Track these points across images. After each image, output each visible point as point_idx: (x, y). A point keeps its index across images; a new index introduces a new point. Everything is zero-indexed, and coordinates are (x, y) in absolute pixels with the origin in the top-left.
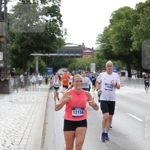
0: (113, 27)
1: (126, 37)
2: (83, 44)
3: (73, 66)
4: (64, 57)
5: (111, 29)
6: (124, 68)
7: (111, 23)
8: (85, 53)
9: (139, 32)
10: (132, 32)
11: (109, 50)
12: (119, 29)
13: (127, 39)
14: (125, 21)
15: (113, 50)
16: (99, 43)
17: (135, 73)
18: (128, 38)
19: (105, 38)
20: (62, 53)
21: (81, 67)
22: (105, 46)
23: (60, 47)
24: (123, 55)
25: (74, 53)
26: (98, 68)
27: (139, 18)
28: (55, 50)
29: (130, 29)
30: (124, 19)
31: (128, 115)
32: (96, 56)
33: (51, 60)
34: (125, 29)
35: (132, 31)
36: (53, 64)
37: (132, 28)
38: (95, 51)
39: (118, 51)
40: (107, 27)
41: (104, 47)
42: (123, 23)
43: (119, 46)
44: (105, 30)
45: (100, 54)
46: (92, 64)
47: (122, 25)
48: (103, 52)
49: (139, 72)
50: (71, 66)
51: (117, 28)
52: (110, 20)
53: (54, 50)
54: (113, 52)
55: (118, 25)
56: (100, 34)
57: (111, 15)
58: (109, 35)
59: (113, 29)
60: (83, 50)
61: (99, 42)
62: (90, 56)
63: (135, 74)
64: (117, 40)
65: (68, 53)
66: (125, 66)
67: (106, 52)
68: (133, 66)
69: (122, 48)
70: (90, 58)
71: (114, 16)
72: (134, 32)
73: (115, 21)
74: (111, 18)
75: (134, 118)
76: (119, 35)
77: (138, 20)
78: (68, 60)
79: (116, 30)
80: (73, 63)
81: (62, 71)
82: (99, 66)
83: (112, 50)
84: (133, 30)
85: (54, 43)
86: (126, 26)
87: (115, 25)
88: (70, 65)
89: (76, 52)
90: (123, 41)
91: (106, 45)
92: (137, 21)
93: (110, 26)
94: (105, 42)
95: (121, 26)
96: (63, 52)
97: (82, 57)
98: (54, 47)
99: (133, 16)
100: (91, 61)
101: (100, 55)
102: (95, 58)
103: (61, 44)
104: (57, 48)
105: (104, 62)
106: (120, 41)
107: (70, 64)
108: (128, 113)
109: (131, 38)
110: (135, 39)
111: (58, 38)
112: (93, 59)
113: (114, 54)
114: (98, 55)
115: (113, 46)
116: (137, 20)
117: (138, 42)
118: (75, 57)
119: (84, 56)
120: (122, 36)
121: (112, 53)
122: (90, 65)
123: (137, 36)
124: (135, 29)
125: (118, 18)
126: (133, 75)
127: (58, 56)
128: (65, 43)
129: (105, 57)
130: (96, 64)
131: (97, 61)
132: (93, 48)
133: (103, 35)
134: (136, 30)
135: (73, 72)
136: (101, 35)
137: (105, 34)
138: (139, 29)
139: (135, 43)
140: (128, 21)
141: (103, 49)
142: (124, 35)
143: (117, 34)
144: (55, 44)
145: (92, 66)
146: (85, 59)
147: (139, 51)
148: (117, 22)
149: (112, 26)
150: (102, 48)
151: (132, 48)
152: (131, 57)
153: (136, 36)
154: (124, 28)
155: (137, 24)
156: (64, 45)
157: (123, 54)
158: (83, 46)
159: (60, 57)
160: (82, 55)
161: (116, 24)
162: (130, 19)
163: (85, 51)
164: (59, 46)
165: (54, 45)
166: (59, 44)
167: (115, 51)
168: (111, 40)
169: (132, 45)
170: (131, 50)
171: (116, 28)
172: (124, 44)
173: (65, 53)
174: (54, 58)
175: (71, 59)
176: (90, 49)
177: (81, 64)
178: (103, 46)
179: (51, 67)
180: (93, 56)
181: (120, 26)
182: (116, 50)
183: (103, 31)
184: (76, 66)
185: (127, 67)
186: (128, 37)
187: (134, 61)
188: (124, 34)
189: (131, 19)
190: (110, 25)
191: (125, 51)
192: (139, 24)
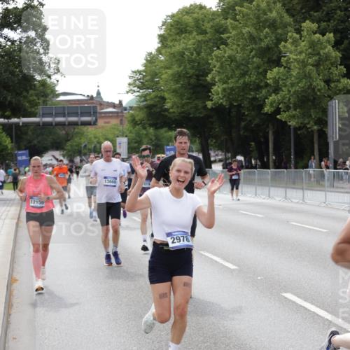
0: (166, 52)
1: (197, 76)
2: (99, 93)
3: (76, 146)
4: (54, 124)
5: (162, 58)
6: (194, 147)
7: (163, 44)
8: (103, 115)
9: (227, 63)
10: (210, 64)
11: (159, 106)
12: (180, 57)
13: (198, 80)
14: (194, 38)
15: (168, 105)
16: (134, 91)
17: (220, 157)
18: (201, 78)
19: (147, 79)
20: (50, 115)
21: (95, 147)
22: (148, 98)
23: (45, 102)
24: (191, 116)
25: (77, 116)
26: (135, 148)
27: (225, 30)
28: (33, 109)
29: (205, 57)
30: (191, 32)
31: (202, 254)
32: (129, 121)
33: (26, 134)
34: (193, 57)
35: (210, 61)
36: (30, 142)
37: (210, 54)
38: (125, 109)
39: (178, 107)
40: (154, 52)
41: (145, 100)
42: (190, 43)
43: (182, 95)
44: (147, 60)
45: (138, 115)
46: (119, 140)
47: (188, 47)
48: (145, 110)
49: (229, 155)
50: (71, 146)
51: (176, 54)
52: (160, 36)
53: (29, 110)
54: (167, 110)
55: (178, 47)
56: (136, 70)
57: (163, 25)
58: (157, 71)
59: (167, 58)
60: (98, 108)
61: (136, 89)
62: (115, 122)
63: (220, 161)
64: (177, 82)
65: (64, 116)
66: (195, 141)
67: (152, 111)
68: (214, 141)
69: (188, 101)
70: (115, 125)
71: (169, 27)
72: (216, 63)
73: (171, 38)
74: (162, 32)
75: (216, 262)
76: (182, 71)
77: (223, 34)
78: (64, 132)
79: (174, 60)
80: (77, 139)
81: (52, 158)
82: (136, 143)
83: (166, 107)
84: (212, 59)
85: (31, 92)
86: (198, 50)
87: (171, 47)
88: (69, 143)
89: (81, 113)
90: (189, 84)
91: (150, 94)
92: (222, 38)
93: (159, 50)
94: (148, 88)
95: (186, 49)
96: (52, 113)
97: (95, 123)
98: (29, 102)
99: (212, 26)
100: (117, 132)
101: (137, 119)
102: (127, 126)
103: (45, 95)
104: (37, 105)
105: (146, 135)
106: (182, 84)
107: (69, 140)
108: (204, 250)
109: (209, 78)
110: (216, 80)
111: (39, 81)
112: (121, 128)
113: (169, 115)
114: (134, 119)
115: (167, 95)
116: (222, 36)
117: (225, 86)
118: (79, 123)
119: (101, 122)
120: (188, 74)
121: (166, 113)
122: (115, 141)
123: (221, 71)
124: (217, 57)
125: (178, 31)
126: (215, 162)
127: (41, 124)
128: (57, 93)
129: (149, 122)
130: (129, 139)
131: (131, 132)
132: (120, 102)
133: (144, 71)
134: (220, 57)
135: (77, 159)
136: (139, 72)
137: (149, 69)
138: (226, 55)
139: (217, 89)
140: (200, 38)
141: (145, 103)
142: (191, 72)
143: (175, 68)
144: (31, 95)
145: (120, 144)
146: (103, 127)
147: (227, 107)
148: (176, 40)
149: (163, 51)
150: (143, 102)
151: (212, 100)
152: (211, 120)
153: (219, 72)
154: (192, 54)
155: (222, 43)
156: (53, 97)
157: (190, 114)
158: (98, 99)
159: (46, 124)
160: (96, 120)
161: (174, 46)
162: (204, 32)
163: (103, 109)
164: (42, 99)
165: (31, 98)
166: (42, 94)
167: (172, 107)
168: (161, 82)
169: (211, 92)
170: (209, 104)
171: (173, 55)
172: (191, 91)
173: (57, 115)
174: (32, 127)
175: (71, 130)
176: (114, 104)
177: (95, 141)
178: (144, 97)
179: (25, 149)
180: (121, 120)
181: (183, 48)
182: (175, 107)
183: (145, 62)
184: (83, 146)
185: (201, 144)
186: (203, 76)
187: (217, 130)
188: (193, 67)
189: (207, 33)
190: (159, 48)
191: (196, 108)
192: (226, 44)
